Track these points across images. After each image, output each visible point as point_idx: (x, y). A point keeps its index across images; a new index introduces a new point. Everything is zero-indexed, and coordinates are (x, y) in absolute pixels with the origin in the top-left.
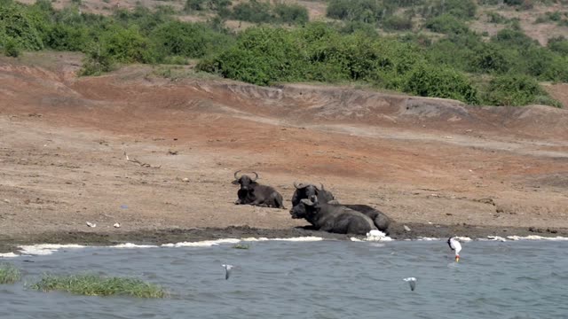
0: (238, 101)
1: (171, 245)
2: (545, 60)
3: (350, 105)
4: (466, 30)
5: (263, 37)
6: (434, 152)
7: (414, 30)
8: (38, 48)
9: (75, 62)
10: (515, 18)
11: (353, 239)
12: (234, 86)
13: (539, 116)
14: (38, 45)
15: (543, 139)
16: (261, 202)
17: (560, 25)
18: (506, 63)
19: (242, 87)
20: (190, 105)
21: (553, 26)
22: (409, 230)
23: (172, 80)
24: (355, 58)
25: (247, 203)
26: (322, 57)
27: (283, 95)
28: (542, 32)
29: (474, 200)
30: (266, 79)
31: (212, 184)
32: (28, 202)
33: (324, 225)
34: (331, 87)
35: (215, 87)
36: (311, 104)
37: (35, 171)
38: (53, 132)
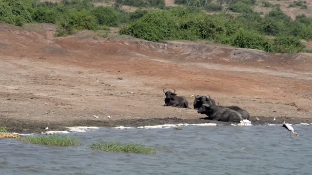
0: (144, 51)
1: (142, 127)
2: (298, 28)
3: (204, 53)
4: (251, 11)
5: (155, 16)
6: (257, 78)
7: (223, 11)
8: (29, 21)
9: (52, 29)
10: (277, 5)
11: (232, 125)
12: (141, 42)
13: (305, 59)
14: (29, 20)
15: (308, 71)
16: (177, 105)
17: (302, 9)
18: (278, 29)
19: (145, 43)
20: (119, 53)
21: (298, 9)
22: (259, 120)
23: (108, 39)
24: (203, 27)
25: (170, 105)
26: (186, 27)
27: (168, 47)
28: (292, 12)
29: (286, 104)
30: (157, 38)
31: (146, 95)
32: (57, 105)
33: (215, 117)
34: (192, 43)
35: (131, 43)
36: (183, 52)
37: (52, 88)
38: (53, 67)
